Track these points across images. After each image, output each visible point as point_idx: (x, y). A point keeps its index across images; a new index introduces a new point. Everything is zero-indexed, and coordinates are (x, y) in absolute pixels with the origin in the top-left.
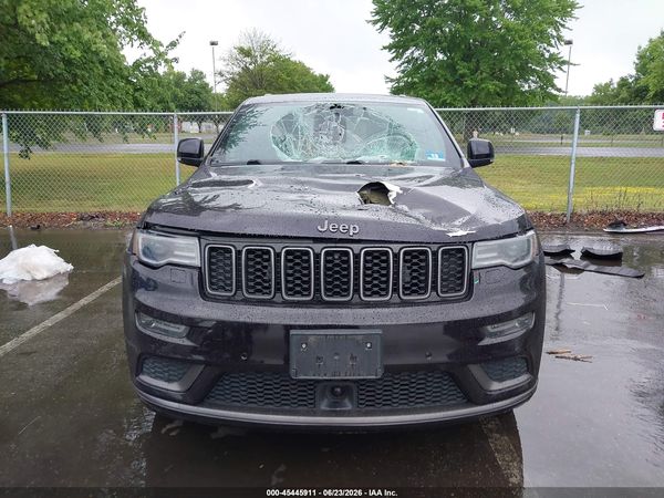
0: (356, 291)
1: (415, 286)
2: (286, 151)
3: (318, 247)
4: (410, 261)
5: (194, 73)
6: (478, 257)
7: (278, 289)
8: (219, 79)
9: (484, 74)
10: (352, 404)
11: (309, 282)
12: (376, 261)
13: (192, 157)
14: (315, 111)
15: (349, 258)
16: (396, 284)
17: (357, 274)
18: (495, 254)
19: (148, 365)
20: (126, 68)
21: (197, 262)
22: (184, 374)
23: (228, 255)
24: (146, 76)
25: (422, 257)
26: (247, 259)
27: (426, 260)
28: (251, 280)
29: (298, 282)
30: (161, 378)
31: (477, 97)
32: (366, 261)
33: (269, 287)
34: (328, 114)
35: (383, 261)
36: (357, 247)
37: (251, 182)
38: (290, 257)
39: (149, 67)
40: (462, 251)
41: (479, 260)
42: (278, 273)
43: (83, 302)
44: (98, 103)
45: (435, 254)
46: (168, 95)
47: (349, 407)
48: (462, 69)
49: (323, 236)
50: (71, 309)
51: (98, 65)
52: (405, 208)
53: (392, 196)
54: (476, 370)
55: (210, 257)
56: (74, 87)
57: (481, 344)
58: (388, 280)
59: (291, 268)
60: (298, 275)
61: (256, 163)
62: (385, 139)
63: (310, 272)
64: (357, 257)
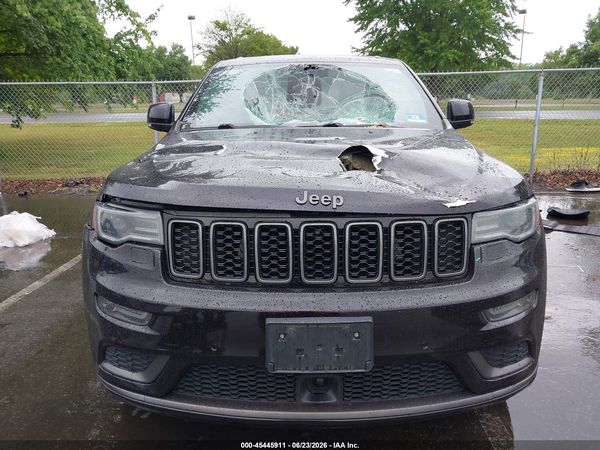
0: (341, 272)
1: (409, 265)
2: (259, 114)
3: (295, 222)
4: (401, 236)
5: (175, 47)
6: (479, 229)
7: (251, 271)
8: (197, 51)
9: (443, 44)
10: (337, 396)
11: (286, 262)
12: (363, 237)
13: (162, 123)
14: (288, 73)
15: (332, 234)
16: (386, 263)
17: (341, 252)
18: (496, 226)
19: (110, 353)
20: (108, 40)
21: (160, 240)
22: (149, 363)
23: (194, 232)
24: (127, 48)
25: (416, 232)
26: (216, 236)
27: (421, 235)
28: (221, 261)
29: (274, 262)
30: (125, 368)
31: (437, 65)
32: (351, 238)
33: (241, 269)
34: (302, 76)
35: (371, 237)
36: (341, 222)
37: (221, 147)
38: (264, 234)
39: (130, 40)
40: (460, 224)
41: (479, 233)
42: (251, 252)
43: (62, 269)
44: (80, 74)
45: (431, 228)
46: (148, 67)
47: (334, 400)
48: (423, 39)
49: (302, 209)
50: (49, 277)
51: (80, 38)
52: (393, 175)
53: (377, 161)
54: (476, 357)
55: (174, 234)
56: (58, 60)
57: (484, 329)
58: (378, 258)
59: (266, 246)
60: (273, 254)
61: (228, 127)
62: (362, 100)
63: (288, 251)
64: (341, 232)
